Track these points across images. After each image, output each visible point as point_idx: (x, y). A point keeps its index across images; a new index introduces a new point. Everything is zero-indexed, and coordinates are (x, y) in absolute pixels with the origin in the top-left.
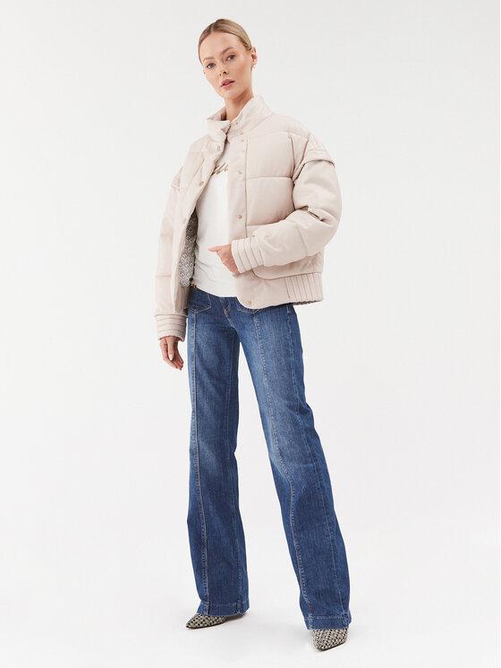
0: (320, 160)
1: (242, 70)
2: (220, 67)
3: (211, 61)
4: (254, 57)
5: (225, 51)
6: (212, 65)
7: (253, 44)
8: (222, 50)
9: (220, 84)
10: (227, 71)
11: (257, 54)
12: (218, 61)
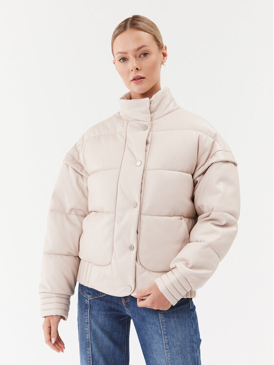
0: (227, 162)
1: (154, 68)
2: (132, 63)
3: (124, 55)
4: (165, 55)
5: (139, 49)
6: (124, 59)
7: (165, 42)
8: (136, 47)
9: (131, 78)
10: (139, 68)
11: (168, 52)
12: (131, 57)
